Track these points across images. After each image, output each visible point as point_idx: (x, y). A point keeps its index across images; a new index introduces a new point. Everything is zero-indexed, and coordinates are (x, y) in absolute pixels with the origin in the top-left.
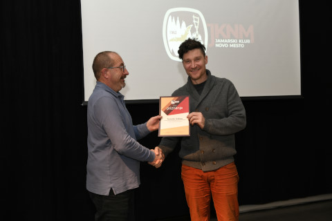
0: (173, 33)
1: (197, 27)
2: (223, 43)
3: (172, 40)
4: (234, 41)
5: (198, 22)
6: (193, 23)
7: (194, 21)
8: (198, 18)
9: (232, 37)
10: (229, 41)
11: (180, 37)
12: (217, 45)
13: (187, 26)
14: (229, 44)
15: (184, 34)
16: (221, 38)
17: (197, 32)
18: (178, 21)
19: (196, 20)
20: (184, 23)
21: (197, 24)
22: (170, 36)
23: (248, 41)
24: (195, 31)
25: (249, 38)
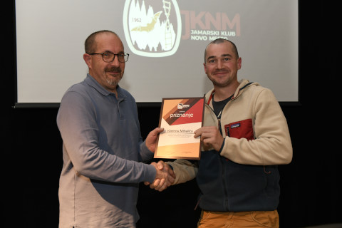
0: (136, 20)
1: (167, 15)
2: (201, 35)
3: (134, 29)
4: (215, 33)
5: (169, 8)
6: (163, 10)
7: (164, 7)
8: (169, 3)
9: (213, 29)
10: (209, 33)
11: (146, 25)
12: (194, 38)
13: (155, 13)
14: (208, 36)
15: (150, 22)
16: (198, 28)
17: (168, 20)
18: (143, 6)
19: (167, 5)
20: (151, 9)
21: (167, 10)
22: (133, 25)
23: (233, 34)
24: (166, 19)
25: (234, 30)
